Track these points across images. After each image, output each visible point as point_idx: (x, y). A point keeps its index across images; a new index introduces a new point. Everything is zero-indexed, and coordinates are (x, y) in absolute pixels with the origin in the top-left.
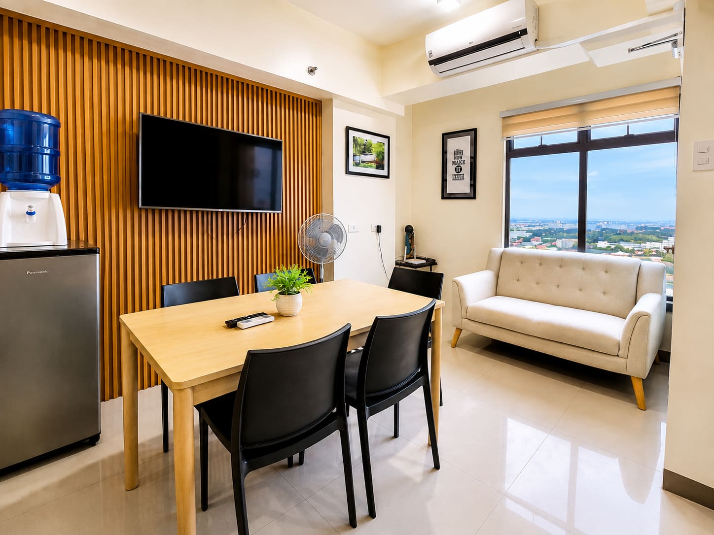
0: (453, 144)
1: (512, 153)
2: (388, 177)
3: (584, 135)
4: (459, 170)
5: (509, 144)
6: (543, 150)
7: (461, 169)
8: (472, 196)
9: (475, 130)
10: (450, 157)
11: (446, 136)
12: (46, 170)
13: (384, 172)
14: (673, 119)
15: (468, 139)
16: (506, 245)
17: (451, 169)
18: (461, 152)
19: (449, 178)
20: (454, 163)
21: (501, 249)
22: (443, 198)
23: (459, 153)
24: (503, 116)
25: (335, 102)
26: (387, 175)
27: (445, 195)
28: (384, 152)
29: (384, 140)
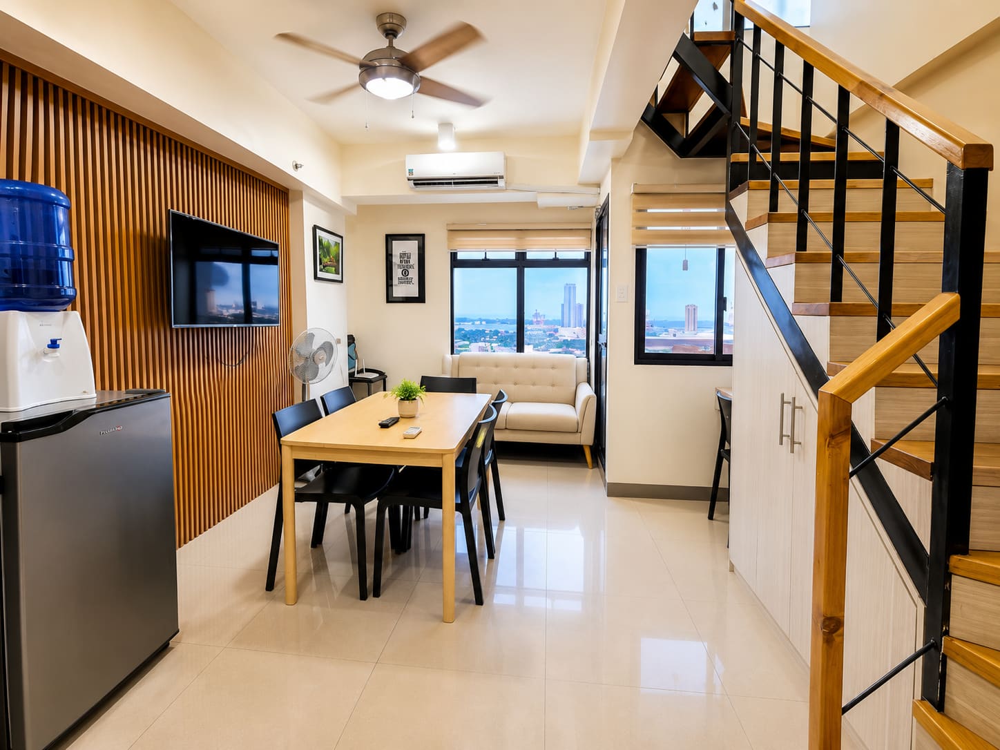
0: (398, 247)
1: (456, 262)
2: (341, 282)
3: (521, 256)
4: (405, 273)
5: (454, 255)
6: (485, 263)
7: (409, 272)
8: (421, 299)
9: (423, 236)
10: (396, 260)
11: (389, 238)
13: (338, 277)
14: (583, 253)
15: (416, 243)
17: (397, 273)
18: (409, 256)
19: (395, 281)
20: (400, 266)
22: (388, 301)
24: (451, 229)
26: (340, 279)
27: (390, 299)
28: (339, 254)
29: (339, 240)
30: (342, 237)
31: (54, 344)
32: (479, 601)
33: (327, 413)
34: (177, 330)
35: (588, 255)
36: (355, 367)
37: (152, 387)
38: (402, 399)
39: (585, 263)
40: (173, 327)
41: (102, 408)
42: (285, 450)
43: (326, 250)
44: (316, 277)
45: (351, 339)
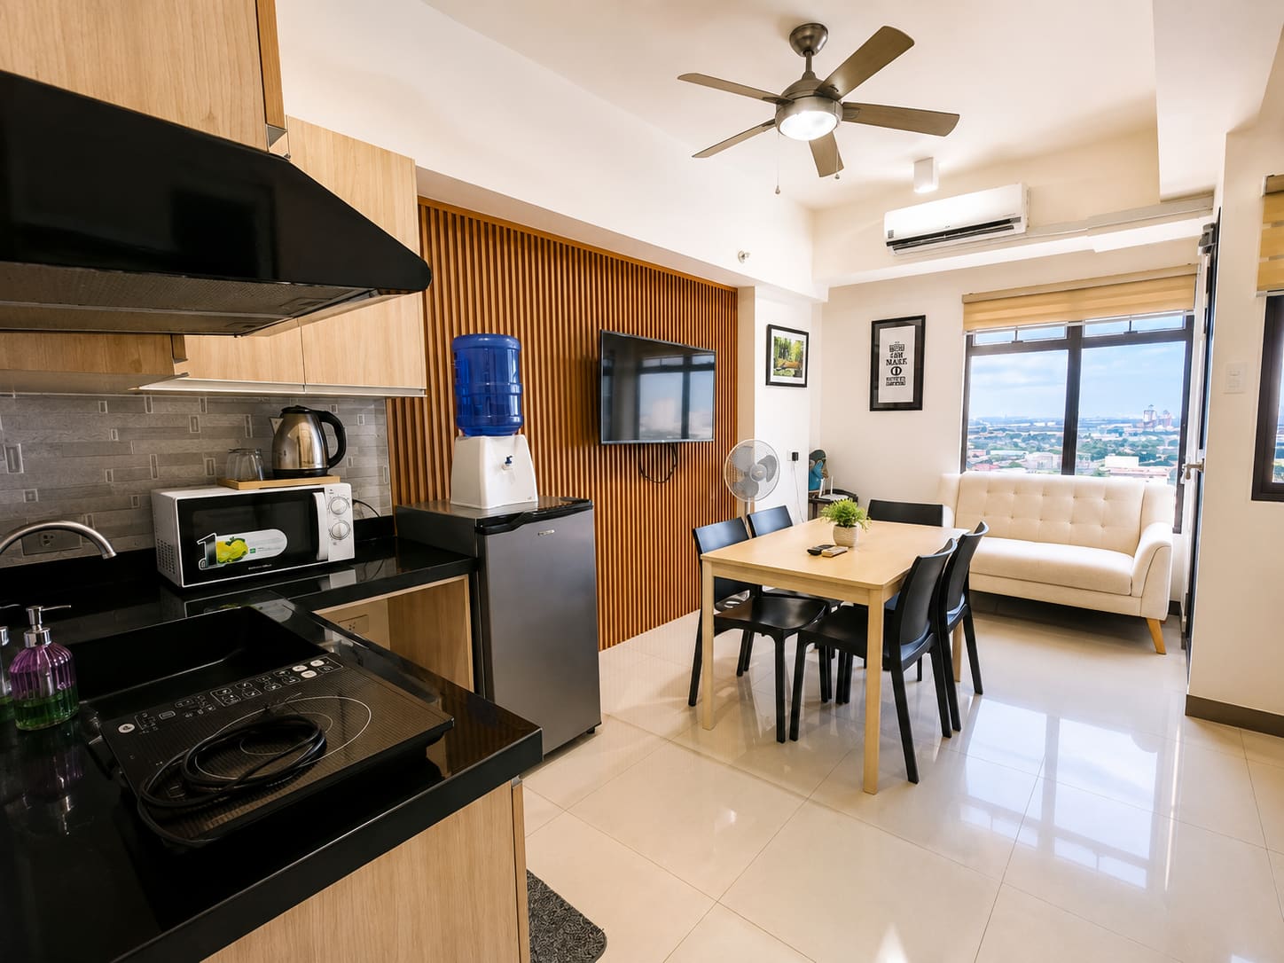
0: (888, 336)
1: (971, 348)
2: (805, 386)
3: (1075, 331)
4: (897, 371)
5: (969, 339)
6: (1017, 347)
7: (901, 370)
8: (916, 404)
9: (923, 318)
10: (884, 354)
11: (877, 325)
12: (515, 411)
13: (802, 381)
14: (1181, 317)
15: (910, 331)
16: (963, 470)
17: (885, 371)
18: (902, 348)
19: (882, 383)
20: (889, 362)
21: (957, 475)
22: (872, 409)
23: (897, 350)
24: (966, 301)
25: (758, 291)
26: (804, 383)
27: (875, 406)
28: (802, 352)
29: (803, 338)
30: (807, 334)
31: (508, 461)
32: (913, 777)
33: (754, 535)
34: (605, 446)
35: (1190, 321)
36: (819, 489)
37: (577, 497)
38: (839, 525)
39: (1186, 334)
40: (603, 442)
41: (545, 514)
42: (707, 568)
43: (784, 350)
44: (768, 383)
45: (817, 456)
